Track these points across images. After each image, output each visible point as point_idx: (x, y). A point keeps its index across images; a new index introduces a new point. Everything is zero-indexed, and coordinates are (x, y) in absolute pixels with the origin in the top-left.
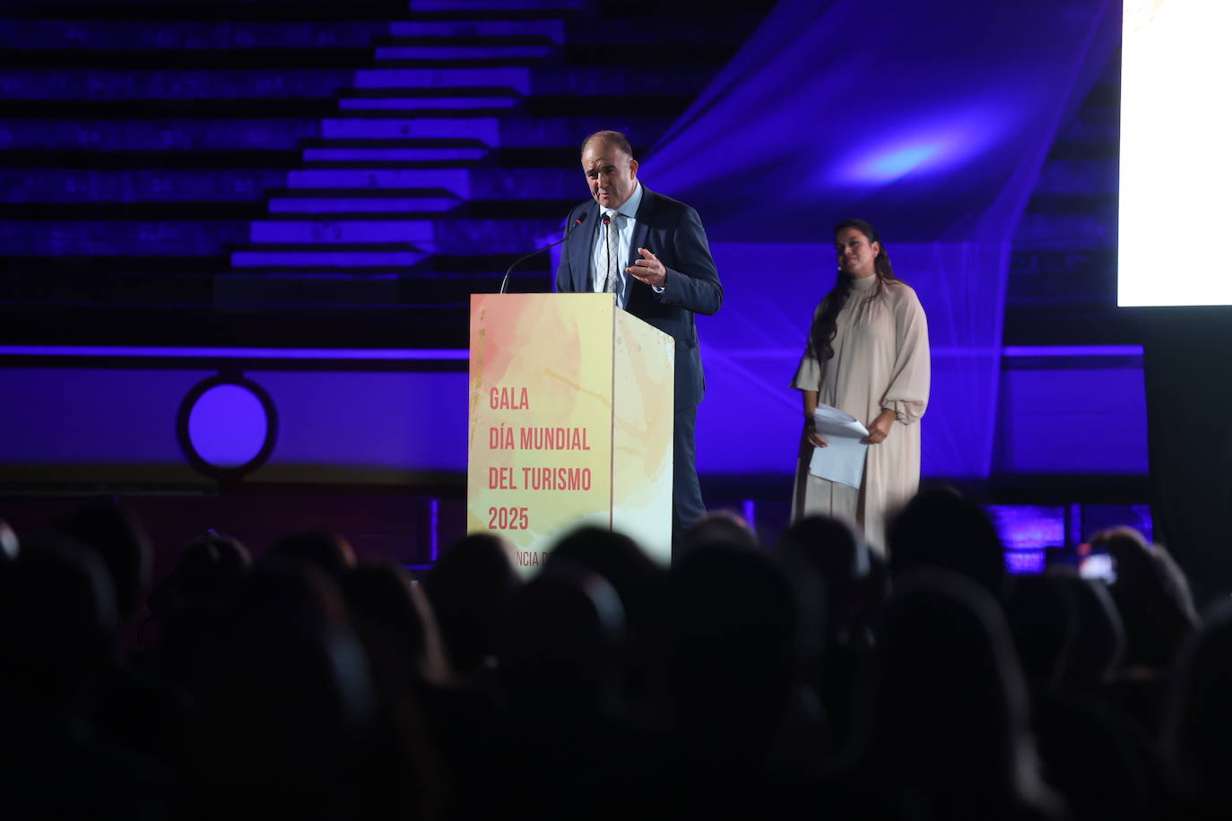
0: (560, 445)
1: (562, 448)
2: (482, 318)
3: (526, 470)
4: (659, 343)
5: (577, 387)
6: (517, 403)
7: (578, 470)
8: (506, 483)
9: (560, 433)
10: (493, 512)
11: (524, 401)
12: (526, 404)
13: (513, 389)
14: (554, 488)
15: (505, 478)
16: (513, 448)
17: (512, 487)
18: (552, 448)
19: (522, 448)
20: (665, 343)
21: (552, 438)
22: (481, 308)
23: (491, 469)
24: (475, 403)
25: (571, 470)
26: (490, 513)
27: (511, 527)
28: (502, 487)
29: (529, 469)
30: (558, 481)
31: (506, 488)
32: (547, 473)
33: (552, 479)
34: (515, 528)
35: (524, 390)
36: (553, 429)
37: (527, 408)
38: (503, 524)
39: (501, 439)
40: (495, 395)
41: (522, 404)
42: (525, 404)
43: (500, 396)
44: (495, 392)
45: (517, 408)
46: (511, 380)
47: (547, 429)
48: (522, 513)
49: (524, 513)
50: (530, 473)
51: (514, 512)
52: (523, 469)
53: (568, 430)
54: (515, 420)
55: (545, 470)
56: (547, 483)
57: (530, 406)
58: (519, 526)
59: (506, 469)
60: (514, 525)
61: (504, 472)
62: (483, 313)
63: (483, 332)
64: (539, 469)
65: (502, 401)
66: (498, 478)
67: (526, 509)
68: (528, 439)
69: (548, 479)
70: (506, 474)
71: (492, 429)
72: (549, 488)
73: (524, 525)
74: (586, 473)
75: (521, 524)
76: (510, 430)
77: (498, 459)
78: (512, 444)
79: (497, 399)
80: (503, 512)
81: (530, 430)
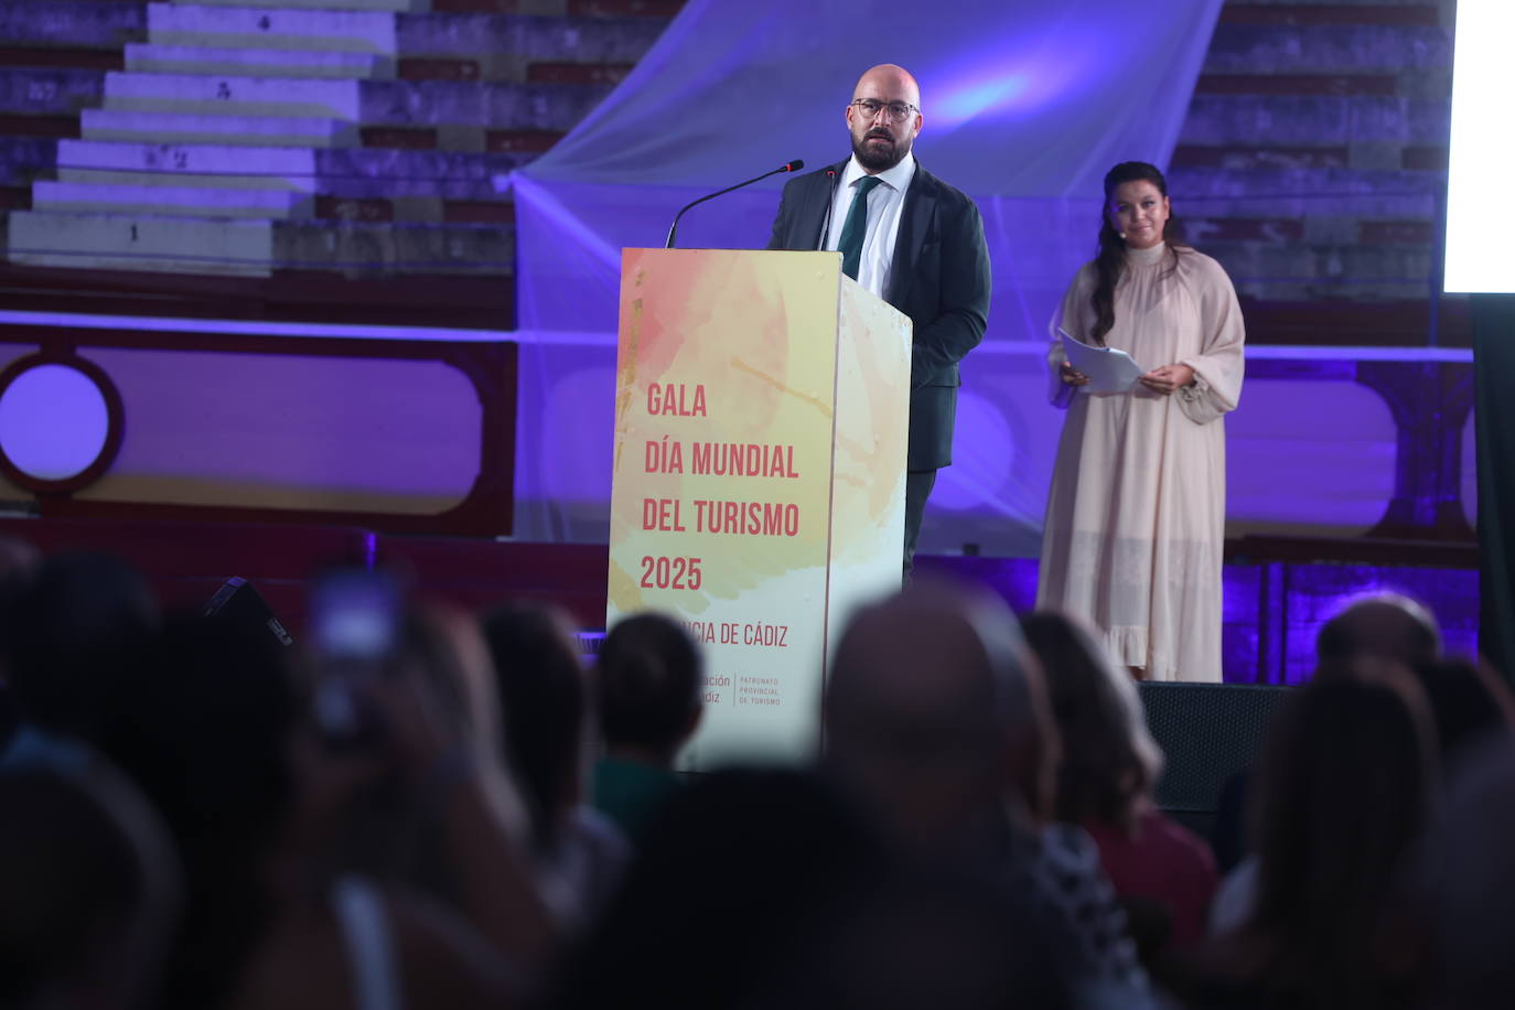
0: (753, 469)
1: (755, 473)
2: (639, 283)
3: (700, 504)
4: (892, 326)
5: (781, 387)
6: (689, 406)
7: (779, 507)
8: (669, 522)
9: (754, 452)
10: (648, 563)
11: (699, 404)
12: (703, 409)
13: (682, 387)
14: (743, 532)
15: (668, 515)
16: (681, 471)
17: (678, 528)
18: (740, 473)
19: (694, 472)
20: (900, 327)
21: (741, 459)
22: (637, 269)
23: (647, 501)
24: (625, 406)
25: (768, 506)
26: (644, 564)
27: (676, 586)
28: (663, 528)
29: (705, 503)
30: (749, 521)
31: (668, 529)
32: (731, 509)
33: (738, 518)
34: (682, 587)
35: (700, 389)
36: (742, 446)
37: (704, 414)
38: (663, 581)
39: (662, 457)
40: (655, 395)
41: (696, 408)
42: (701, 408)
43: (662, 396)
44: (655, 390)
45: (688, 414)
46: (680, 374)
47: (733, 447)
48: (692, 566)
49: (695, 566)
50: (706, 509)
51: (679, 564)
52: (696, 503)
53: (766, 447)
54: (685, 431)
55: (728, 504)
56: (731, 523)
57: (708, 412)
58: (687, 585)
59: (669, 502)
60: (680, 582)
61: (666, 506)
62: (641, 275)
63: (639, 303)
64: (720, 504)
65: (666, 402)
66: (656, 515)
67: (698, 561)
68: (704, 459)
69: (733, 518)
70: (669, 509)
71: (649, 444)
72: (735, 531)
73: (694, 583)
74: (792, 511)
75: (690, 582)
76: (677, 446)
77: (658, 486)
78: (680, 466)
79: (658, 400)
80: (663, 564)
81: (708, 446)
